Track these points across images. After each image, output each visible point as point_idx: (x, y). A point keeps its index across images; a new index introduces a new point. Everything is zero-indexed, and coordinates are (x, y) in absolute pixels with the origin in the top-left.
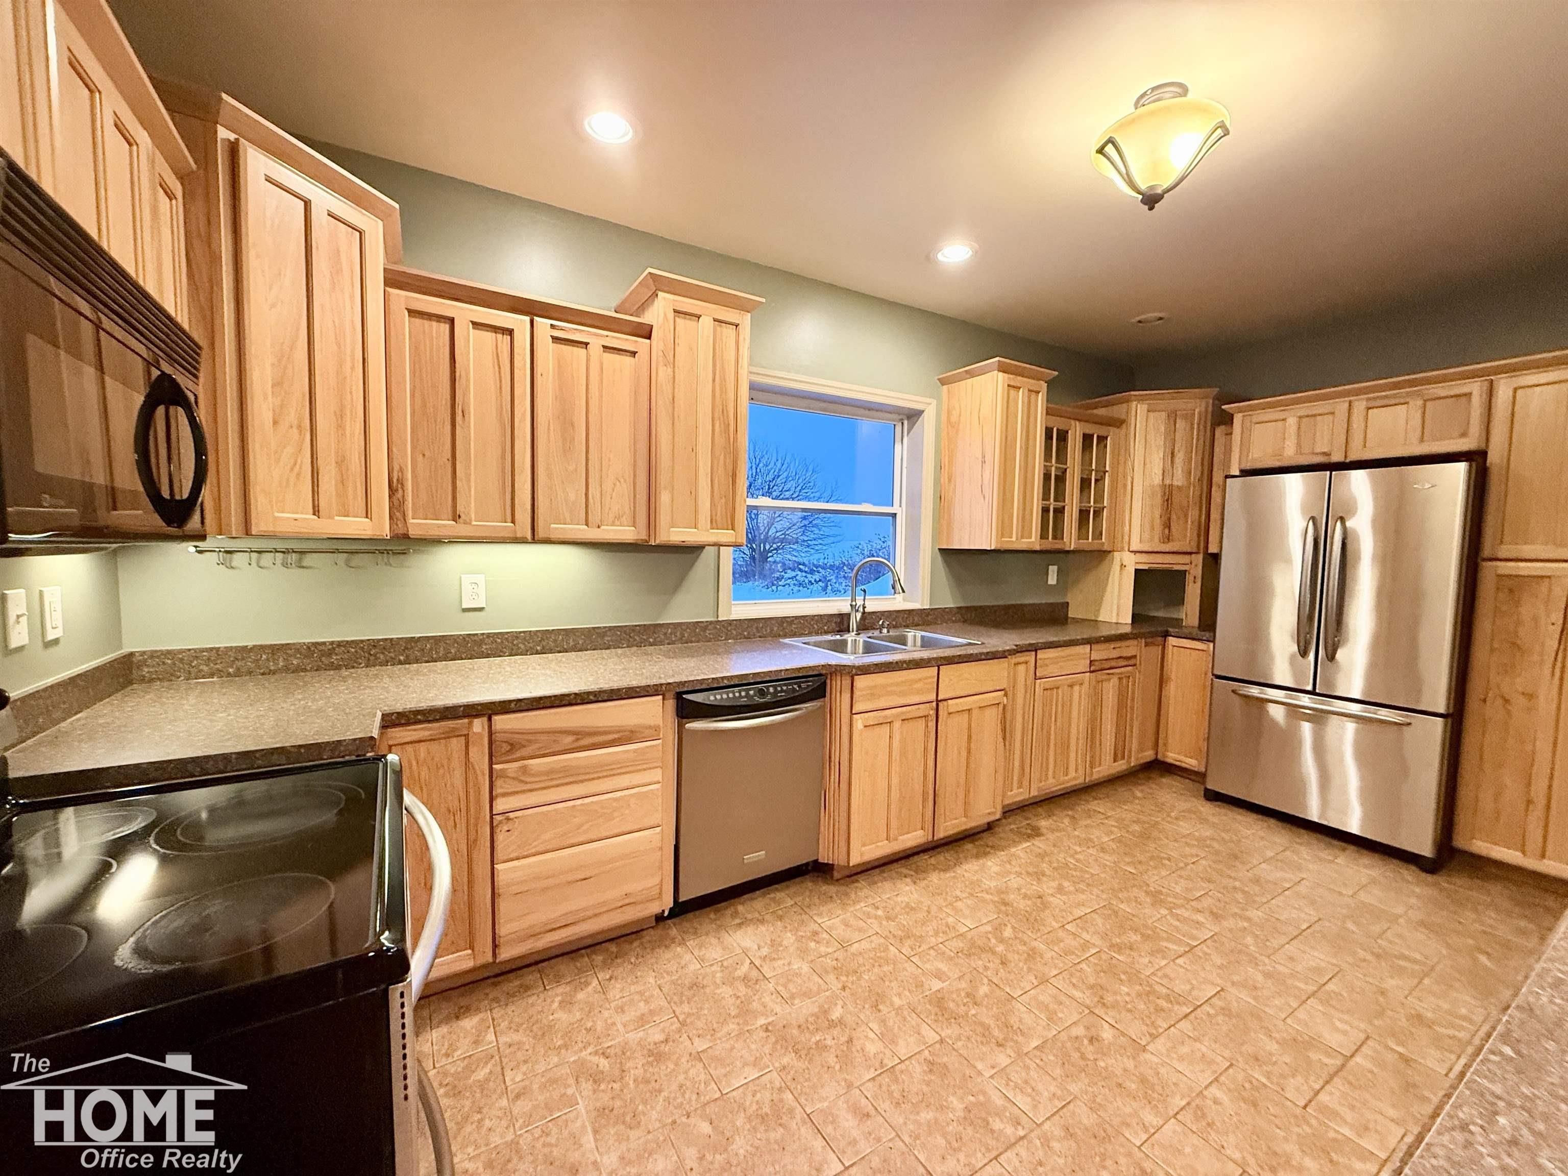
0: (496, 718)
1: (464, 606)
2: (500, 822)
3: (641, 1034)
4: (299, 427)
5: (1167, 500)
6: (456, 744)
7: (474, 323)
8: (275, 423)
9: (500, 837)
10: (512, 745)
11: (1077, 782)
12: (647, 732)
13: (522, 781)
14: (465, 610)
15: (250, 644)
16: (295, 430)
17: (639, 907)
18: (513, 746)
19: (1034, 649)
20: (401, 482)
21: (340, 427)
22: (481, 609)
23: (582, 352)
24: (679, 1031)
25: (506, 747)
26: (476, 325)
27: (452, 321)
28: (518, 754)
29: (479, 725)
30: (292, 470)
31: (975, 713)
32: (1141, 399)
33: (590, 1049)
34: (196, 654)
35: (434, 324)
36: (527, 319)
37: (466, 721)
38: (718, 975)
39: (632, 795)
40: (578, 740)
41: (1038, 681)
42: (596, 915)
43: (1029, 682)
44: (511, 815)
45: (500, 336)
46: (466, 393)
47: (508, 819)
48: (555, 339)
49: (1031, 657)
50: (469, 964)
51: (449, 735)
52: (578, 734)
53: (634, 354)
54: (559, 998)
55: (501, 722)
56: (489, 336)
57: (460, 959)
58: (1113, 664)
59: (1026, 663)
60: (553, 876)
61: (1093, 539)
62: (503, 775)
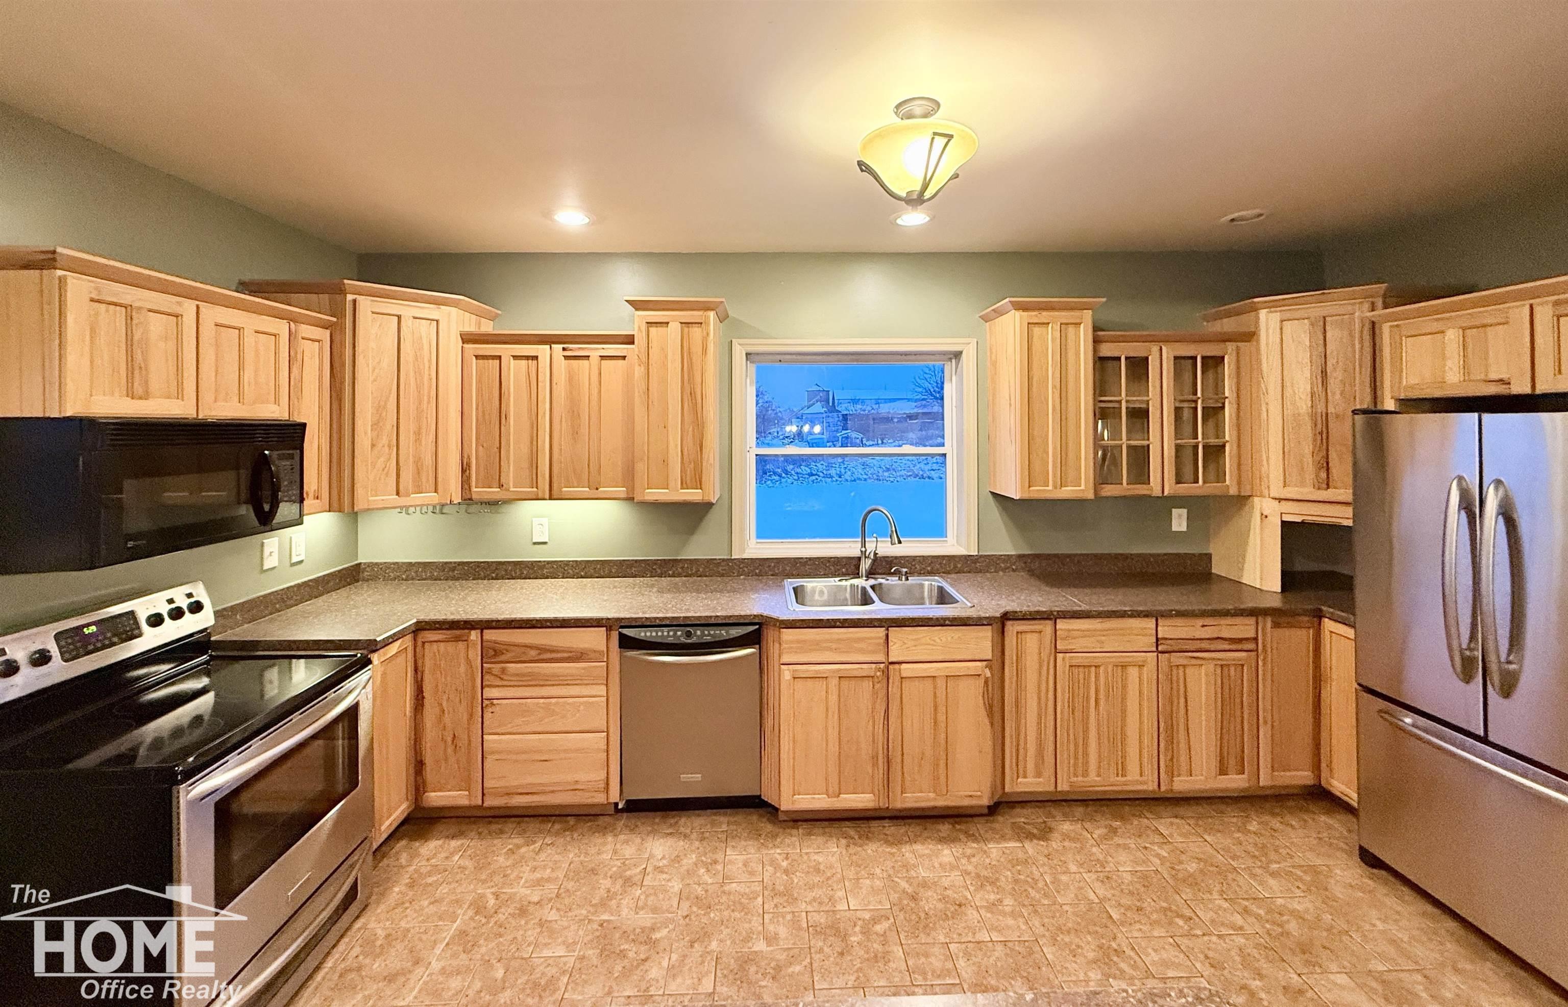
0: (485, 631)
1: (534, 541)
2: (487, 705)
3: (529, 892)
4: (389, 446)
5: (1321, 433)
6: (461, 645)
7: (513, 356)
8: (373, 446)
9: (487, 715)
10: (495, 651)
11: (1145, 787)
12: (592, 655)
13: (502, 679)
14: (535, 543)
15: (413, 561)
16: (386, 449)
17: (587, 794)
18: (497, 653)
19: (1051, 617)
20: (469, 465)
21: (418, 440)
22: (545, 543)
23: (586, 362)
24: (551, 899)
25: (492, 653)
26: (515, 357)
27: (500, 357)
28: (503, 658)
29: (474, 635)
30: (383, 470)
31: (941, 683)
32: (1270, 306)
33: (493, 890)
34: (387, 566)
35: (490, 361)
36: (548, 347)
37: (466, 631)
38: (614, 869)
39: (581, 703)
40: (539, 654)
41: (1060, 656)
42: (553, 792)
43: (1044, 656)
44: (495, 702)
45: (530, 361)
46: (508, 405)
47: (492, 704)
48: (566, 357)
49: (1047, 626)
50: (465, 802)
51: (457, 639)
52: (542, 649)
53: (624, 358)
54: (511, 846)
55: (490, 635)
56: (524, 363)
57: (459, 796)
58: (1205, 645)
59: (1040, 632)
60: (525, 752)
61: (1204, 482)
62: (489, 672)
